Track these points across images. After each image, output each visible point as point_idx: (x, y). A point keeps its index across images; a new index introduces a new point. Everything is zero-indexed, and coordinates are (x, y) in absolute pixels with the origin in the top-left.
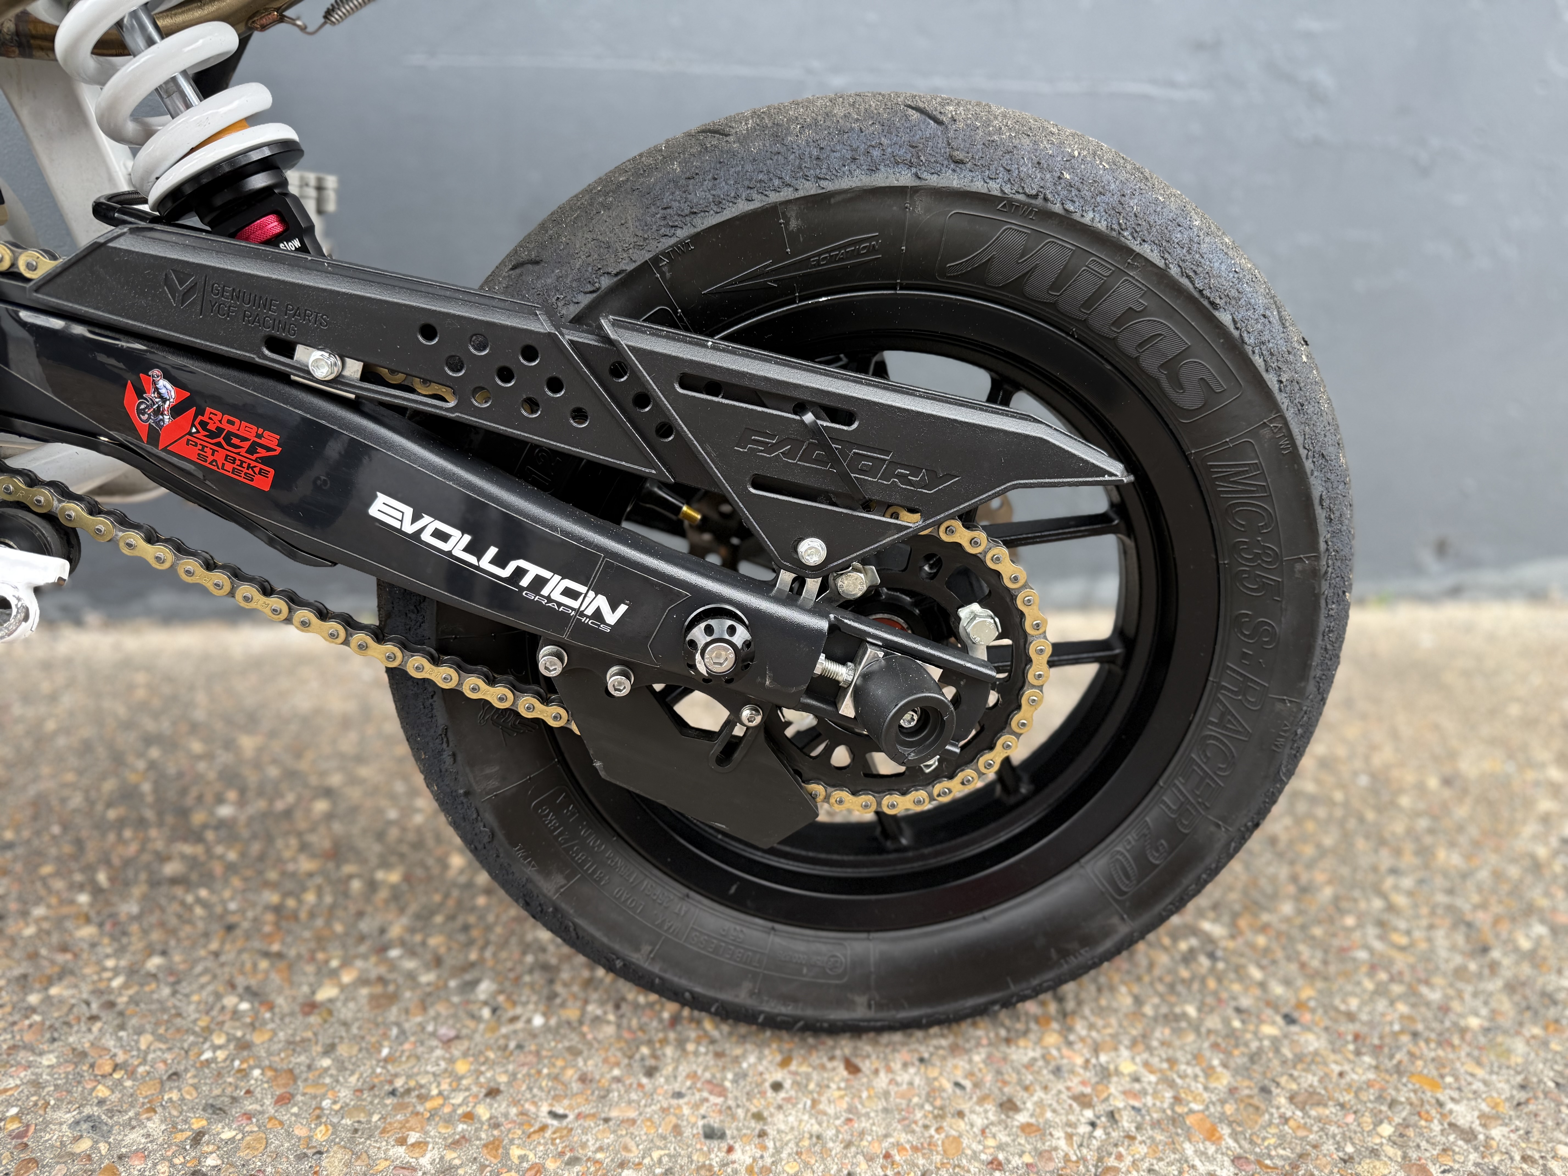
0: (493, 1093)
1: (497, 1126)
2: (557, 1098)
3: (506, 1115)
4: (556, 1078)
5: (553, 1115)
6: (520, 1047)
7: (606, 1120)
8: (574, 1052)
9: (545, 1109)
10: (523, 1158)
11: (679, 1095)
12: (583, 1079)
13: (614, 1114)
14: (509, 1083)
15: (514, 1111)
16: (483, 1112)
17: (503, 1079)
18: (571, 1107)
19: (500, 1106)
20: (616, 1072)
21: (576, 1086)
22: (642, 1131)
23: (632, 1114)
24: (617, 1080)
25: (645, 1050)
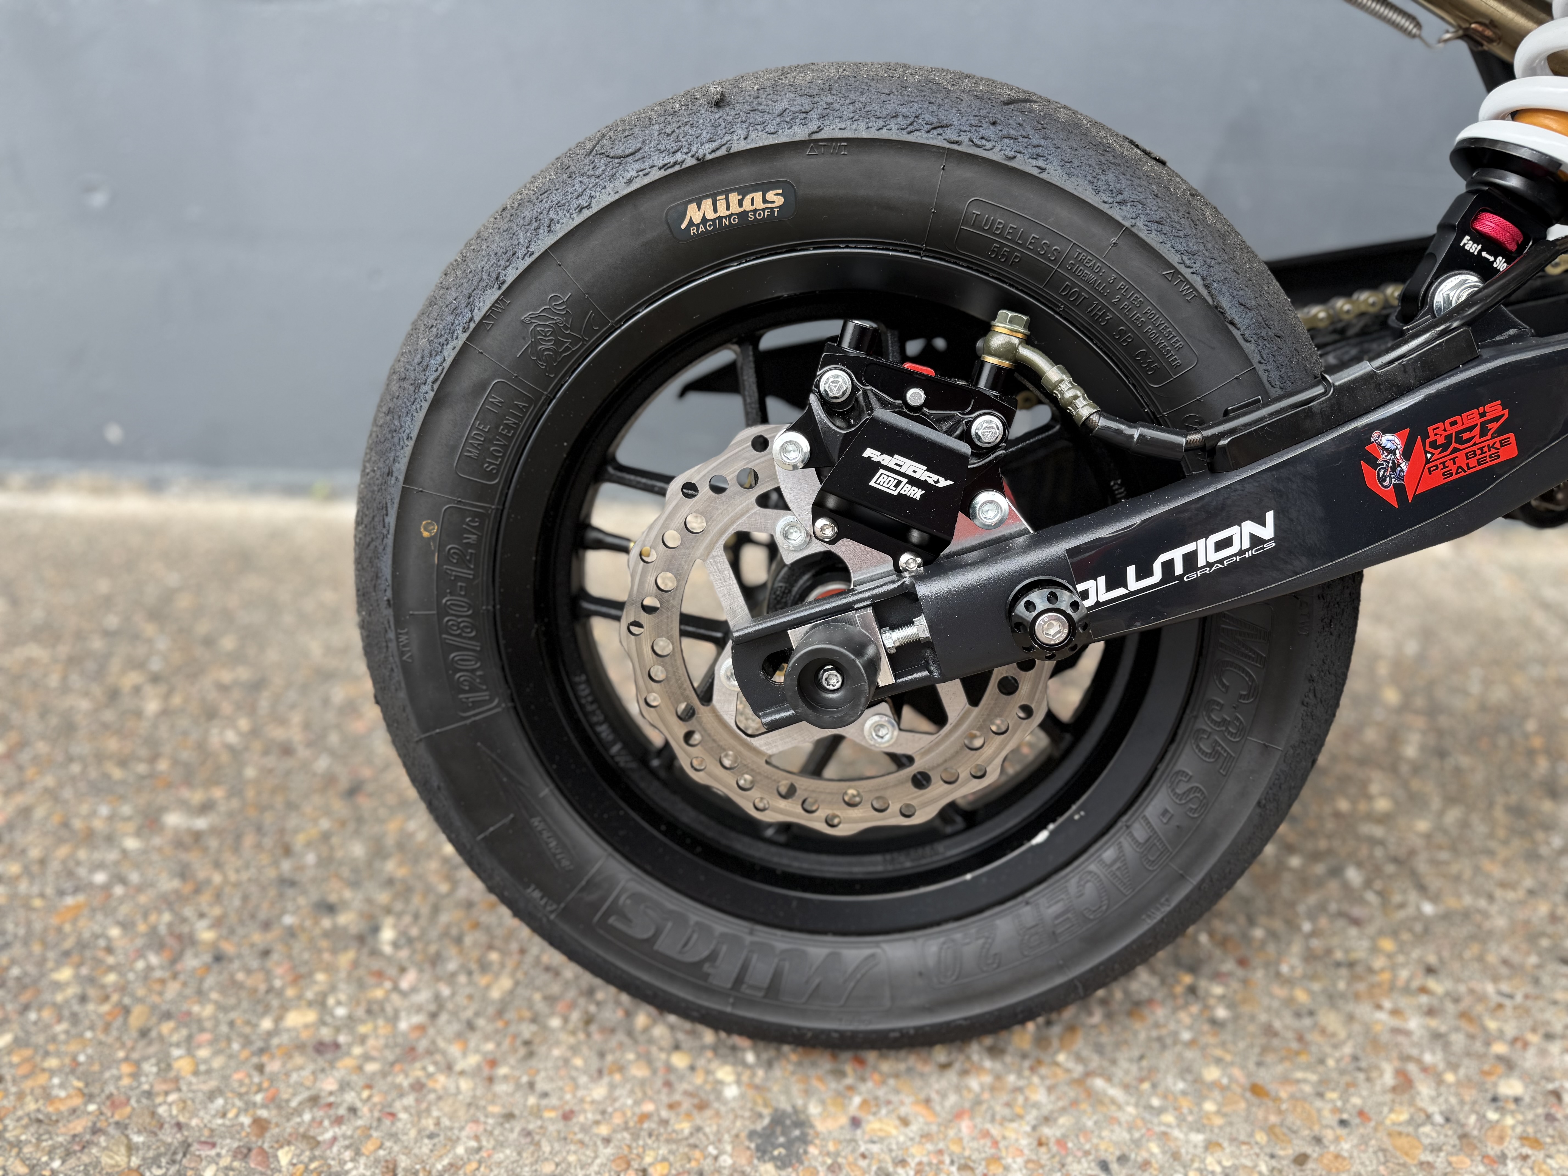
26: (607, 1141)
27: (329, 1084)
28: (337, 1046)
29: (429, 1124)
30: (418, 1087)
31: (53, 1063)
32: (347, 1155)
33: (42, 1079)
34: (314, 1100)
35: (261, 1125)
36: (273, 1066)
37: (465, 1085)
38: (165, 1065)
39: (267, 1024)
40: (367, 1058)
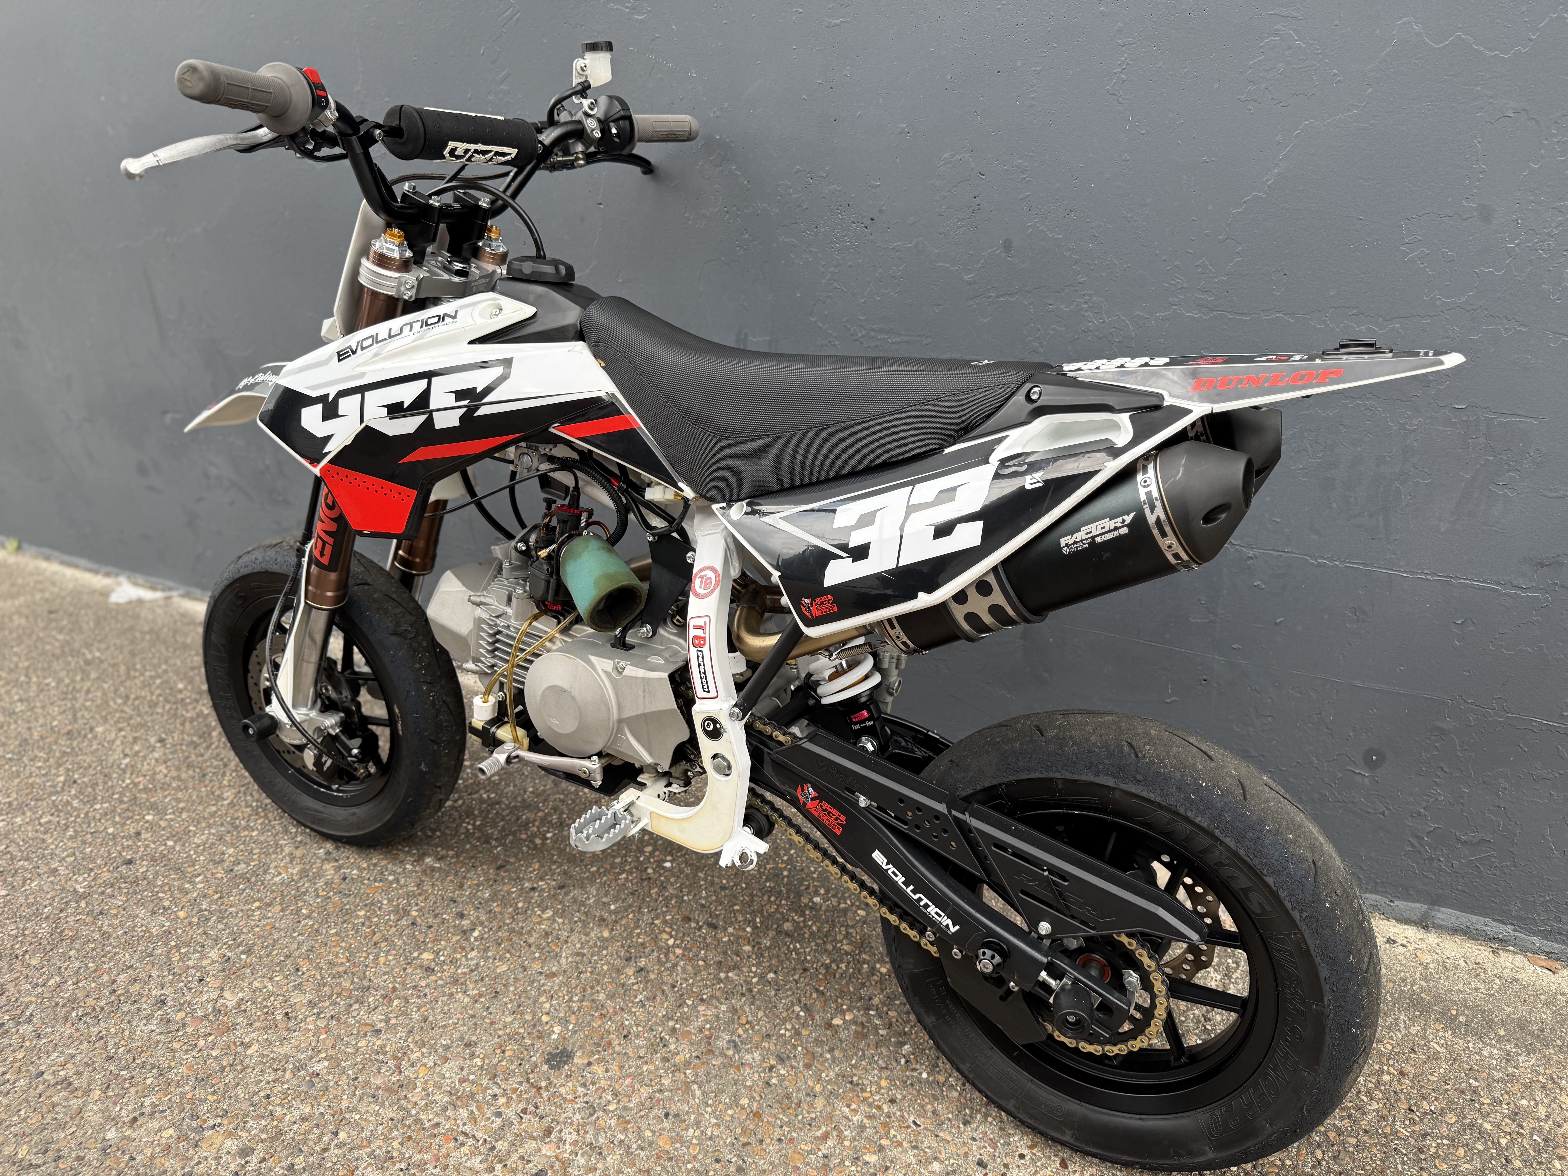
0: (893, 1101)
1: (889, 1117)
2: (919, 1116)
3: (894, 1114)
4: (922, 1107)
5: (915, 1123)
6: (912, 1085)
7: (937, 1136)
8: (935, 1098)
9: (912, 1118)
10: (895, 1136)
11: (974, 1139)
12: (934, 1112)
13: (941, 1134)
14: (901, 1100)
15: (898, 1113)
16: (885, 1108)
17: (899, 1096)
18: (924, 1123)
19: (894, 1109)
20: (950, 1116)
21: (929, 1114)
22: (952, 1148)
23: (949, 1139)
24: (949, 1120)
25: (967, 1111)
26: (499, 1037)
27: (423, 983)
28: (433, 970)
29: (446, 1008)
30: (451, 995)
31: (343, 944)
32: (415, 1009)
33: (338, 949)
34: (415, 987)
35: (394, 989)
36: (409, 970)
37: (467, 1000)
38: (377, 957)
39: (416, 954)
40: (441, 978)
